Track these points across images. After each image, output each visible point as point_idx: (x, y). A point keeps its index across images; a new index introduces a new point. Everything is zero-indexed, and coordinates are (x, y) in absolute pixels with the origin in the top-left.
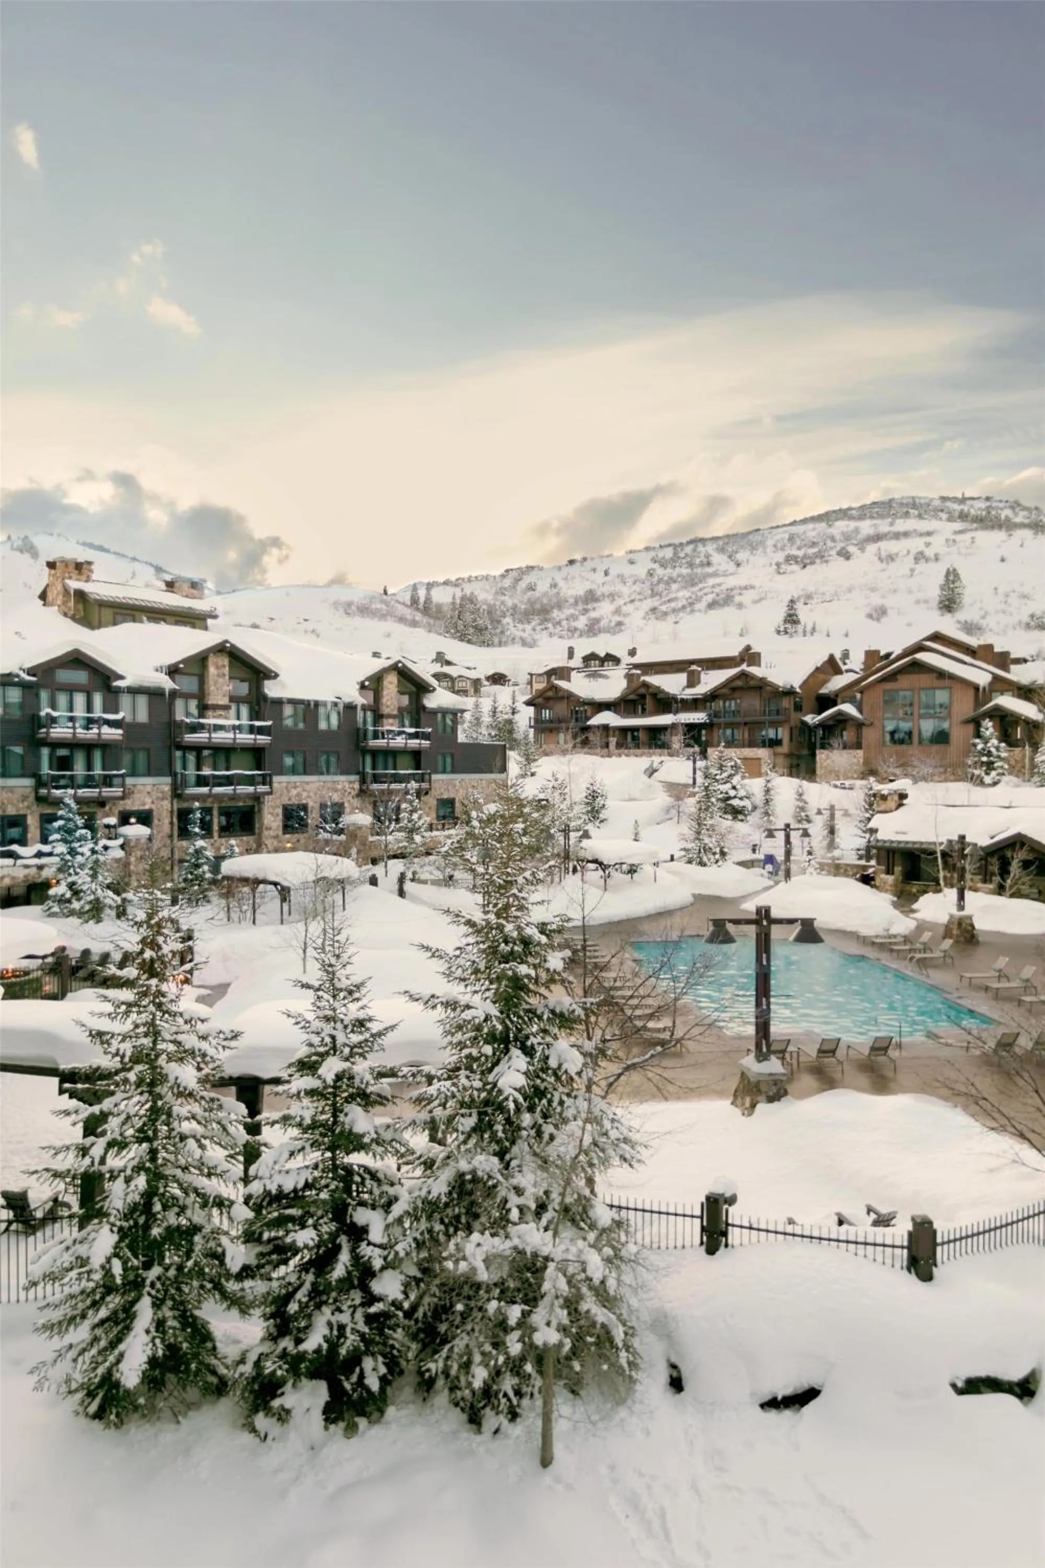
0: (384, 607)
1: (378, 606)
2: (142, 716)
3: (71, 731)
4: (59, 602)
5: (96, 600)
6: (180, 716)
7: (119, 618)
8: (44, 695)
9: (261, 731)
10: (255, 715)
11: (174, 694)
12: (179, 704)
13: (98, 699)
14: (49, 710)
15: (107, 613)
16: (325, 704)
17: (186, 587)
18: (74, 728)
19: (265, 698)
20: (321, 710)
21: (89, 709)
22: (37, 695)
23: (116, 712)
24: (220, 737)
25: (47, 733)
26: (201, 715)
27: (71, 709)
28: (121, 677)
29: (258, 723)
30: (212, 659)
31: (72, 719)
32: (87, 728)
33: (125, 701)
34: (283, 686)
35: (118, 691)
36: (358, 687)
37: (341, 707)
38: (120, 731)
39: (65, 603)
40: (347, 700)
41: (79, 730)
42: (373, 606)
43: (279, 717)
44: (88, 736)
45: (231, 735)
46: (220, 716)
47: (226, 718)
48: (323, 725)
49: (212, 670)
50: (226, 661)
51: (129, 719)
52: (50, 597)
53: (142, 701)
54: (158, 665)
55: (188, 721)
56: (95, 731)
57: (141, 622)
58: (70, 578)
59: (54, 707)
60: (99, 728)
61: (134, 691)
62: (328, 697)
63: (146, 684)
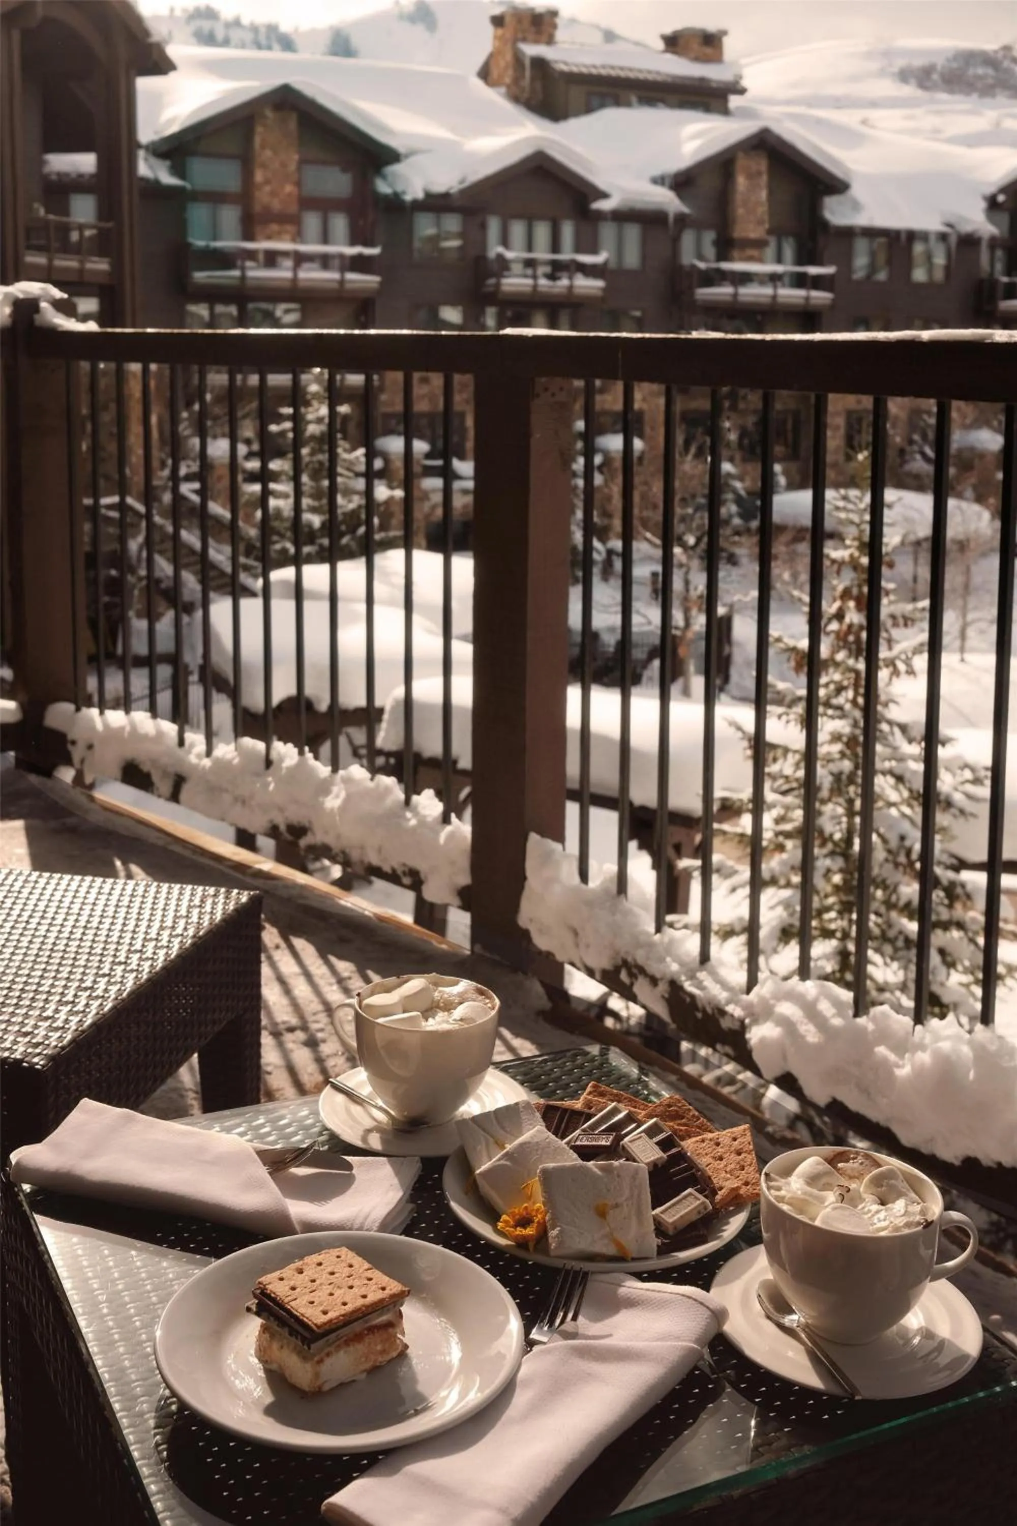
0: (990, 71)
1: (980, 71)
2: (632, 259)
3: (530, 281)
4: (508, 80)
5: (563, 74)
6: (688, 258)
7: (595, 101)
8: (494, 226)
9: (817, 283)
10: (806, 256)
11: (682, 220)
12: (688, 239)
13: (568, 231)
14: (500, 249)
15: (576, 94)
16: (924, 236)
17: (695, 46)
18: (535, 277)
19: (825, 225)
20: (918, 248)
21: (555, 247)
22: (483, 227)
23: (594, 251)
24: (752, 293)
25: (498, 285)
26: (723, 256)
27: (530, 248)
28: (604, 195)
29: (813, 270)
30: (742, 162)
31: (530, 263)
32: (552, 277)
33: (607, 231)
34: (856, 206)
35: (600, 216)
36: (983, 205)
37: (953, 240)
38: (599, 283)
39: (517, 80)
40: (966, 228)
41: (543, 282)
42: (971, 72)
43: (845, 261)
44: (556, 291)
45: (768, 291)
46: (750, 259)
47: (760, 260)
48: (919, 275)
49: (741, 181)
50: (762, 164)
51: (612, 265)
52: (495, 73)
53: (633, 232)
54: (657, 172)
55: (702, 265)
56: (564, 282)
57: (628, 105)
58: (524, 40)
59: (505, 242)
60: (571, 278)
61: (622, 216)
62: (932, 223)
63: (639, 206)
